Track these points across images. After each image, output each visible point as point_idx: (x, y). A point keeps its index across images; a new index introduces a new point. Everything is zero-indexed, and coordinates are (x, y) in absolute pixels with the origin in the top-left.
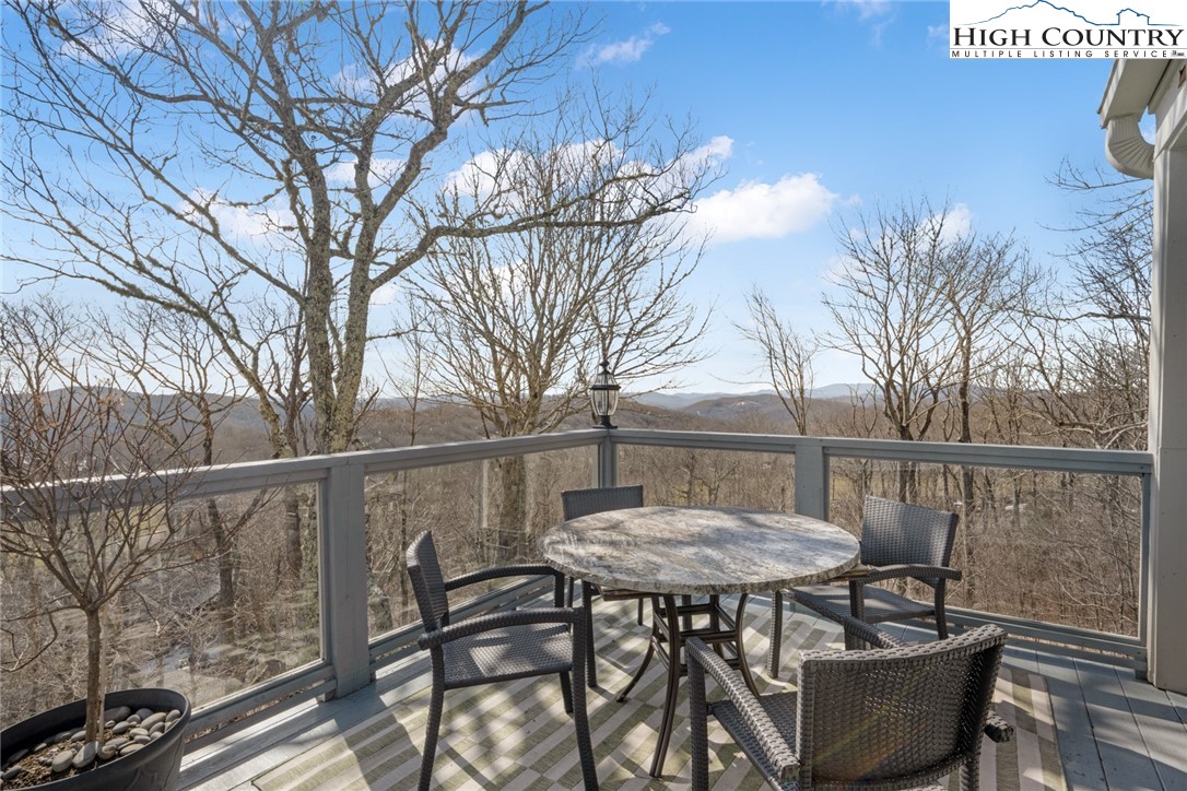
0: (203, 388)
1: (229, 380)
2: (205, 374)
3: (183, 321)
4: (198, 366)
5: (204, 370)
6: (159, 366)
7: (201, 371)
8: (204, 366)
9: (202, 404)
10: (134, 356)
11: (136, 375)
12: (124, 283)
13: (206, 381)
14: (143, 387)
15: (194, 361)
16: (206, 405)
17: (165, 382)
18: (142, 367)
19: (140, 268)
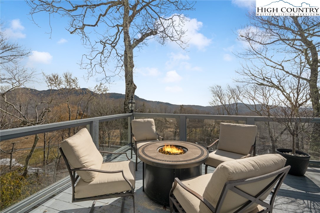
0: (267, 104)
1: (274, 101)
2: (268, 100)
3: (263, 88)
4: (266, 98)
5: (268, 99)
6: (257, 98)
7: (267, 99)
8: (268, 98)
9: (267, 107)
10: (252, 96)
11: (253, 100)
12: (260, 83)
13: (268, 101)
14: (254, 103)
15: (265, 97)
16: (268, 107)
17: (259, 102)
18: (254, 99)
19: (264, 79)
